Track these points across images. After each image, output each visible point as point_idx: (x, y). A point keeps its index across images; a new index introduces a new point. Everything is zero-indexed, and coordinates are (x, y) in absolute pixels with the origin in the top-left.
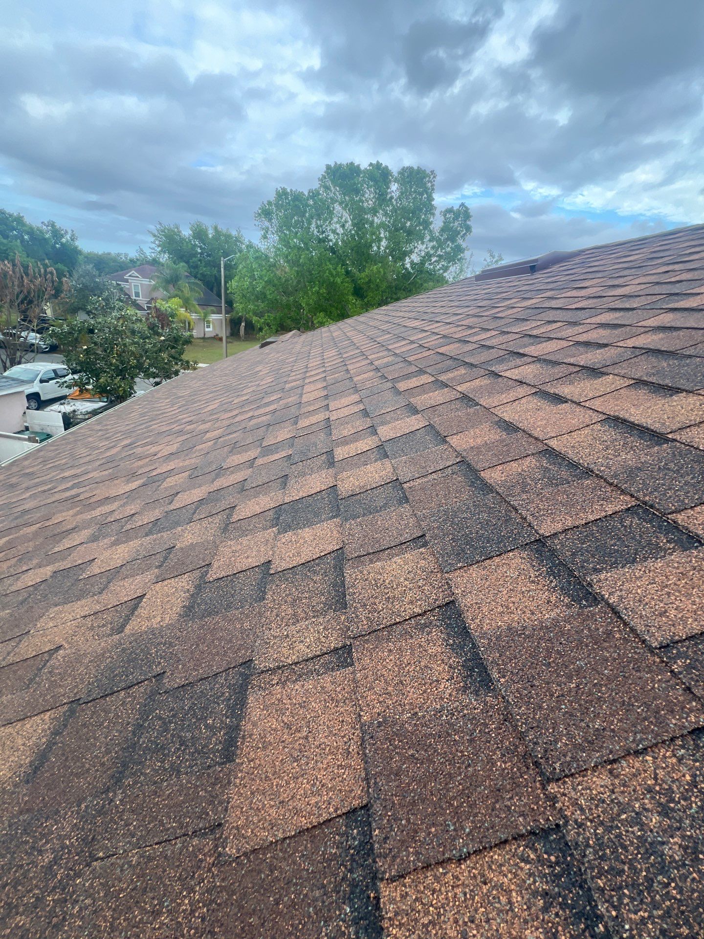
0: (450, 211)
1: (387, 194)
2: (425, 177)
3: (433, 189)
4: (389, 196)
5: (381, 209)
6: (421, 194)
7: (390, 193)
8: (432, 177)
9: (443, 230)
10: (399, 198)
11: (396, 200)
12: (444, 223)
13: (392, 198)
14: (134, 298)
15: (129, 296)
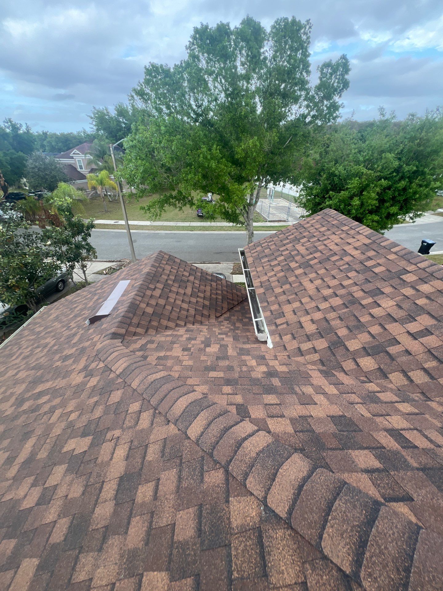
0: (327, 65)
1: (260, 55)
2: (299, 30)
3: (309, 43)
4: (262, 58)
5: (255, 73)
6: (297, 50)
7: (264, 53)
8: (307, 27)
9: (318, 88)
10: (274, 57)
11: (270, 61)
12: (321, 79)
13: (265, 58)
14: (79, 170)
15: (75, 169)
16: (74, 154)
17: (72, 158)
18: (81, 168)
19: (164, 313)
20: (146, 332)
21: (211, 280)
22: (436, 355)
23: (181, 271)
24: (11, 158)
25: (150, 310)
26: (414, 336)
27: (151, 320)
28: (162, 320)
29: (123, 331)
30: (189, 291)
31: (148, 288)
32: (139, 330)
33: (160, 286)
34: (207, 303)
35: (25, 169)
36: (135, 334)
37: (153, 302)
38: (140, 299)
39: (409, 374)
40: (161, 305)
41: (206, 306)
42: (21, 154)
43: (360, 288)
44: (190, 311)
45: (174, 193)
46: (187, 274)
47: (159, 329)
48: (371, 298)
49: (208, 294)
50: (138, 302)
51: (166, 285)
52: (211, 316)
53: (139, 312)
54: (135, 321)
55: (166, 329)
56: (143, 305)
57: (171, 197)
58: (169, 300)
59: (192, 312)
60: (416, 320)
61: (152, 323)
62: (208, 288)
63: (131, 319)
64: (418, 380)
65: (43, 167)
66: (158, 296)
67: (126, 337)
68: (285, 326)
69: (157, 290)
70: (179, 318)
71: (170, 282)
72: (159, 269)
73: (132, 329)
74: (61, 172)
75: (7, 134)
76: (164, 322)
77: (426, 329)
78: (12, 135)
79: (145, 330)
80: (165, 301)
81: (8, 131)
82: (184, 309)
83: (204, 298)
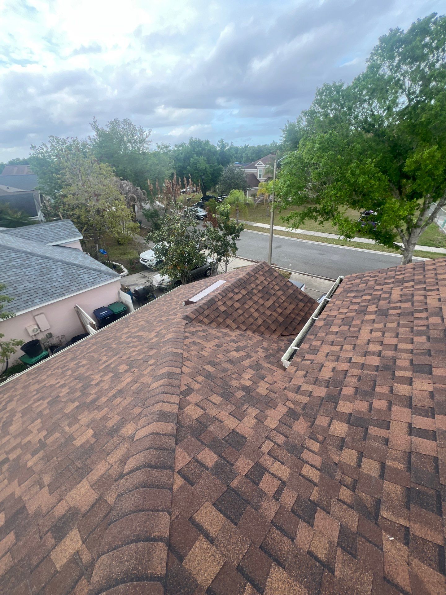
14: (258, 178)
15: (256, 177)
16: (258, 164)
17: (256, 168)
18: (260, 176)
19: (233, 314)
20: (210, 323)
21: (301, 300)
22: (412, 461)
23: (273, 284)
24: (214, 170)
25: (223, 309)
26: (411, 430)
27: (219, 316)
28: (228, 319)
29: (193, 316)
30: (269, 304)
31: (232, 291)
32: (206, 321)
33: (244, 292)
34: (281, 319)
35: (220, 178)
36: (201, 322)
37: (229, 303)
38: (220, 297)
39: (364, 459)
40: (235, 307)
41: (278, 321)
42: (221, 166)
43: (411, 358)
44: (258, 321)
45: (319, 207)
46: (277, 288)
47: (221, 325)
48: (411, 372)
49: (288, 311)
50: (217, 300)
51: (250, 292)
52: (276, 332)
53: (213, 307)
54: (206, 313)
55: (227, 327)
56: (220, 303)
57: (315, 210)
58: (245, 305)
59: (260, 322)
60: (434, 418)
61: (219, 319)
62: (292, 307)
63: (204, 311)
64: (366, 470)
65: (231, 176)
66: (237, 299)
67: (193, 321)
68: (309, 362)
69: (239, 294)
70: (243, 323)
71: (255, 291)
72: (252, 278)
73: (201, 318)
74: (243, 181)
75: (216, 151)
76: (229, 321)
77: (435, 432)
78: (219, 152)
79: (209, 322)
80: (240, 305)
81: (218, 149)
82: (253, 317)
83: (281, 314)
